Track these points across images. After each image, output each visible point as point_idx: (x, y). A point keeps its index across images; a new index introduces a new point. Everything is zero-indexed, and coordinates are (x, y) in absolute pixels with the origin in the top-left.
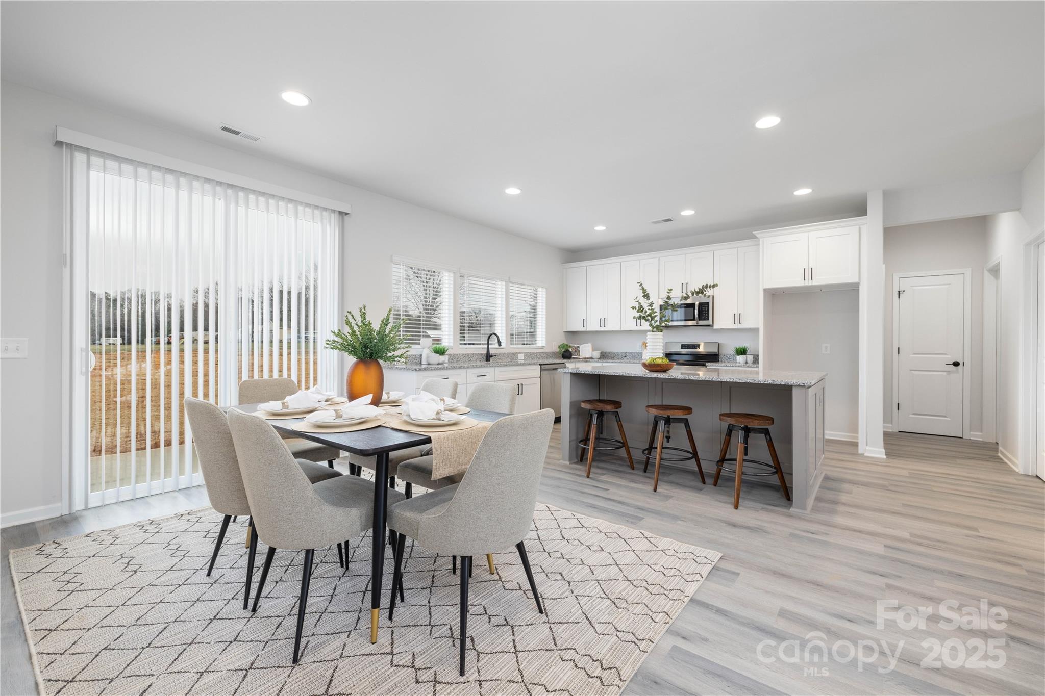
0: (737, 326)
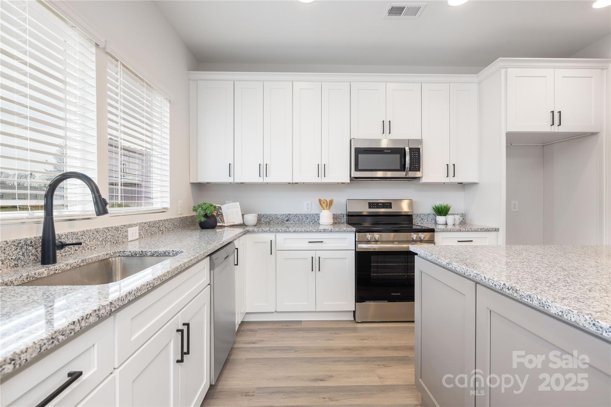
0: (451, 180)
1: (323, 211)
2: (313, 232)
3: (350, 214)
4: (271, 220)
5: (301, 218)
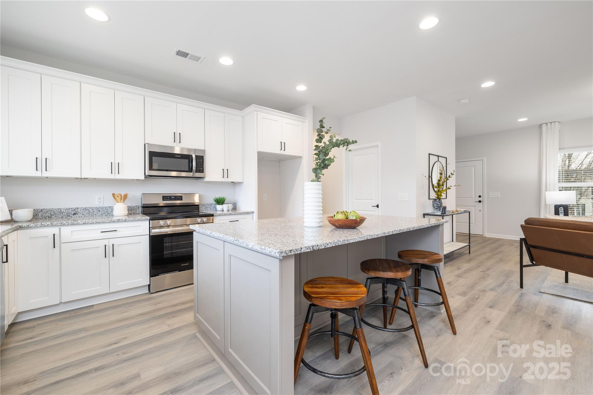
0: (225, 180)
1: (117, 204)
2: (106, 222)
3: (145, 206)
4: (52, 215)
5: (91, 211)
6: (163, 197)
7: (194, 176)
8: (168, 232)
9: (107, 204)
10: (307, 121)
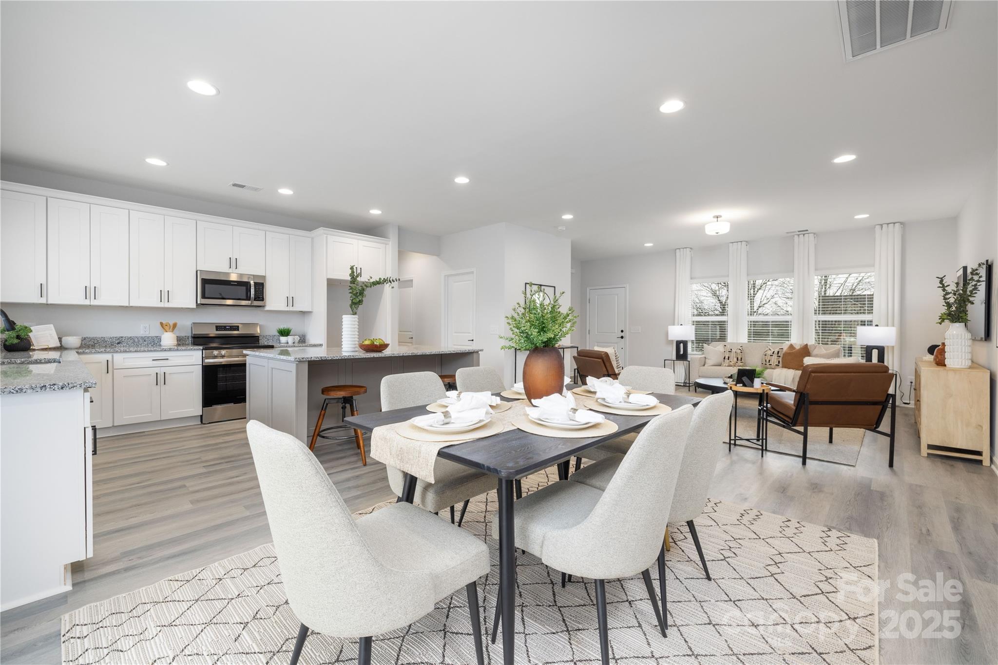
0: (290, 308)
1: (166, 334)
2: (158, 351)
3: (196, 336)
4: (96, 344)
5: (136, 340)
6: (217, 327)
7: (253, 305)
8: (222, 362)
9: (153, 333)
10: (390, 243)
